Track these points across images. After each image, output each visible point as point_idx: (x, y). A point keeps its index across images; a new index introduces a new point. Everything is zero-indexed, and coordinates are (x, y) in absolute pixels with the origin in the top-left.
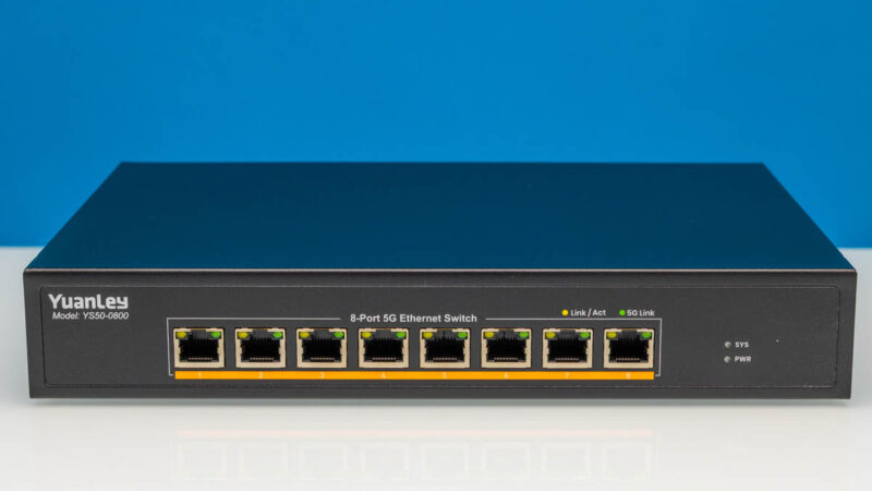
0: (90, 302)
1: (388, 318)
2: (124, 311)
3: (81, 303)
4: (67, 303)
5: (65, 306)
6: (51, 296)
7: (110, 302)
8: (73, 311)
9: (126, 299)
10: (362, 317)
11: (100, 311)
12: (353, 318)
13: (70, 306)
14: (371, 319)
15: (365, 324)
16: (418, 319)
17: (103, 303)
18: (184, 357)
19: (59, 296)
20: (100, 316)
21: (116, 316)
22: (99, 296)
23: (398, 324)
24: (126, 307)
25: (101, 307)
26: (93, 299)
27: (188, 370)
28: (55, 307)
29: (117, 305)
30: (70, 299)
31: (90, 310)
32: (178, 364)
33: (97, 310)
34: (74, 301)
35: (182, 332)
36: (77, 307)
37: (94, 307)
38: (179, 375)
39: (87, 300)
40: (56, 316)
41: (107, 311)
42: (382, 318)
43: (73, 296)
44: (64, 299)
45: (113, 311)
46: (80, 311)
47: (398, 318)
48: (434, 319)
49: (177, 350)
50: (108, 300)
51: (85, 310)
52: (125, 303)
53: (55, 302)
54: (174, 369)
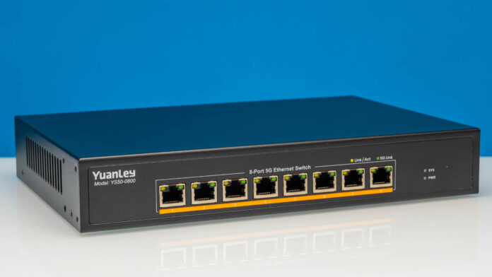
0: (115, 175)
1: (268, 170)
2: (133, 178)
3: (110, 175)
4: (103, 176)
5: (101, 178)
6: (94, 173)
7: (126, 173)
8: (106, 180)
9: (134, 171)
10: (255, 171)
11: (121, 179)
12: (251, 172)
13: (104, 178)
14: (259, 172)
15: (257, 175)
16: (283, 170)
17: (122, 174)
18: (164, 201)
19: (99, 172)
20: (120, 182)
21: (129, 181)
22: (120, 171)
23: (273, 174)
24: (134, 176)
25: (121, 177)
26: (116, 172)
27: (167, 208)
28: (96, 179)
29: (129, 175)
30: (104, 174)
31: (115, 179)
32: (162, 205)
33: (119, 178)
34: (106, 175)
35: (163, 187)
36: (108, 178)
37: (117, 177)
38: (162, 212)
39: (113, 173)
40: (96, 184)
41: (124, 179)
42: (265, 171)
43: (106, 172)
44: (101, 174)
45: (127, 178)
46: (109, 180)
47: (273, 170)
48: (291, 169)
49: (161, 198)
50: (124, 173)
51: (112, 179)
52: (134, 174)
53: (96, 176)
54: (160, 208)
